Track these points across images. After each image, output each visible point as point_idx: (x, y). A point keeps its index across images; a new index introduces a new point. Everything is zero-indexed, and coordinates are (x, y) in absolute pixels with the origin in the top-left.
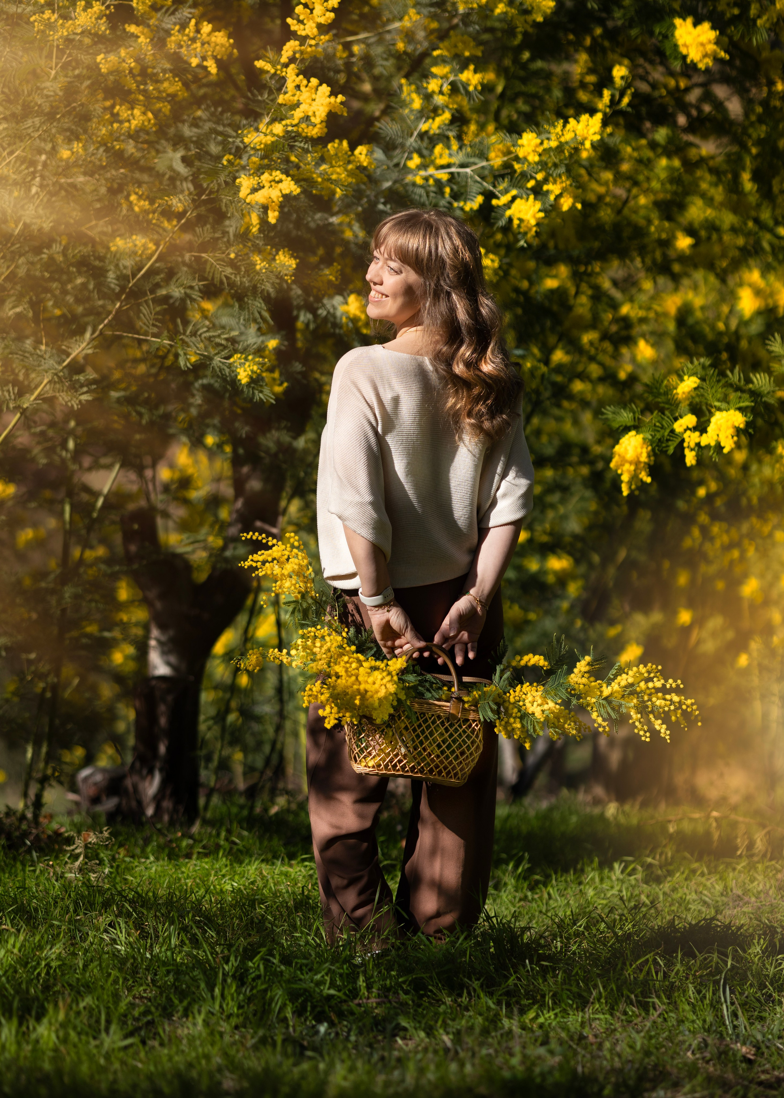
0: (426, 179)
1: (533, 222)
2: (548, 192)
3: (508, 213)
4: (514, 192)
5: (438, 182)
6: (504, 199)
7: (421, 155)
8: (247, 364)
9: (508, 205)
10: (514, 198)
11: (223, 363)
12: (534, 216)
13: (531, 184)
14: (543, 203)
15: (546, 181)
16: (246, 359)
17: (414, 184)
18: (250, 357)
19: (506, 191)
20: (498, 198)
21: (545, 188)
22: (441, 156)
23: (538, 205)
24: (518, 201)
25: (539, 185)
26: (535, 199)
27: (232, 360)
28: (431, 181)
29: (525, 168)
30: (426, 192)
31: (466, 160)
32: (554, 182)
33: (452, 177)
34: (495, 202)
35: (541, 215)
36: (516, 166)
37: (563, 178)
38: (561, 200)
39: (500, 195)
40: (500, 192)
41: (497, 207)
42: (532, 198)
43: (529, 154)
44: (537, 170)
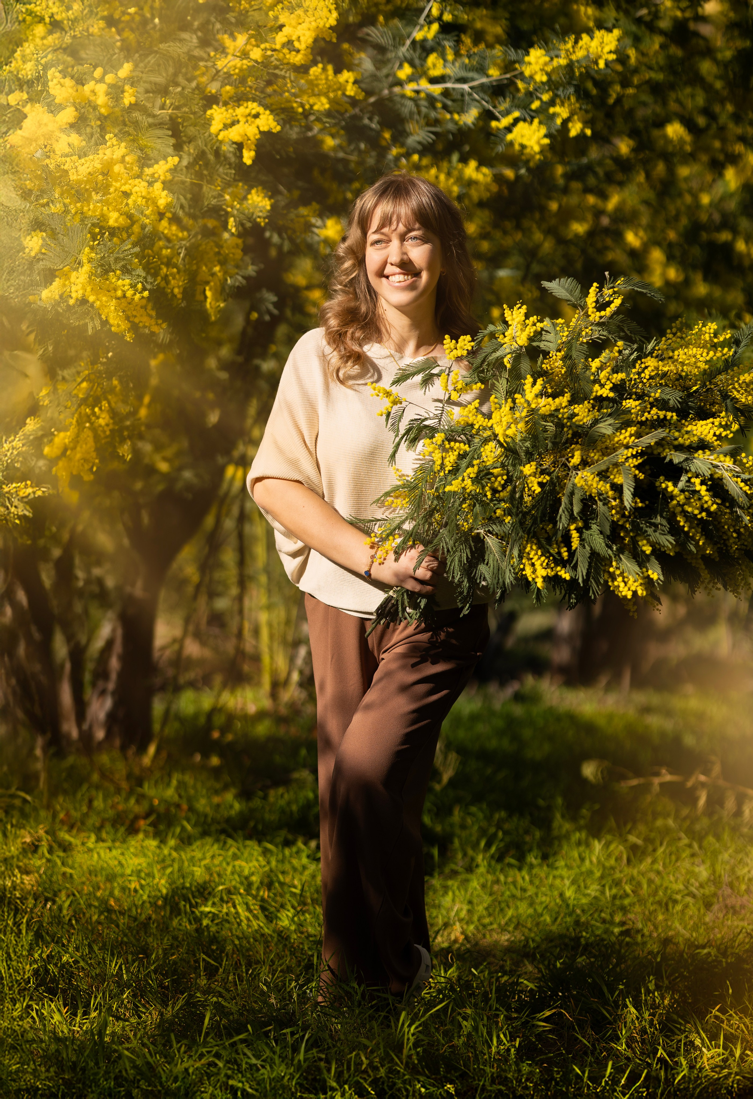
0: (417, 92)
1: (537, 149)
2: (555, 115)
3: (509, 137)
4: (516, 114)
5: (431, 98)
6: (505, 122)
7: (412, 65)
9: (509, 129)
10: (516, 121)
12: (538, 143)
13: (535, 105)
14: (548, 128)
15: (552, 103)
17: (403, 96)
19: (507, 113)
20: (497, 119)
21: (552, 110)
22: (434, 66)
23: (543, 131)
24: (521, 125)
25: (545, 106)
26: (541, 122)
28: (422, 95)
29: (531, 89)
30: (417, 106)
31: (464, 74)
32: (562, 104)
33: (446, 93)
34: (494, 124)
35: (546, 141)
36: (521, 85)
37: (573, 99)
38: (570, 125)
39: (501, 116)
40: (501, 113)
41: (498, 130)
42: (537, 122)
43: (536, 73)
44: (544, 91)
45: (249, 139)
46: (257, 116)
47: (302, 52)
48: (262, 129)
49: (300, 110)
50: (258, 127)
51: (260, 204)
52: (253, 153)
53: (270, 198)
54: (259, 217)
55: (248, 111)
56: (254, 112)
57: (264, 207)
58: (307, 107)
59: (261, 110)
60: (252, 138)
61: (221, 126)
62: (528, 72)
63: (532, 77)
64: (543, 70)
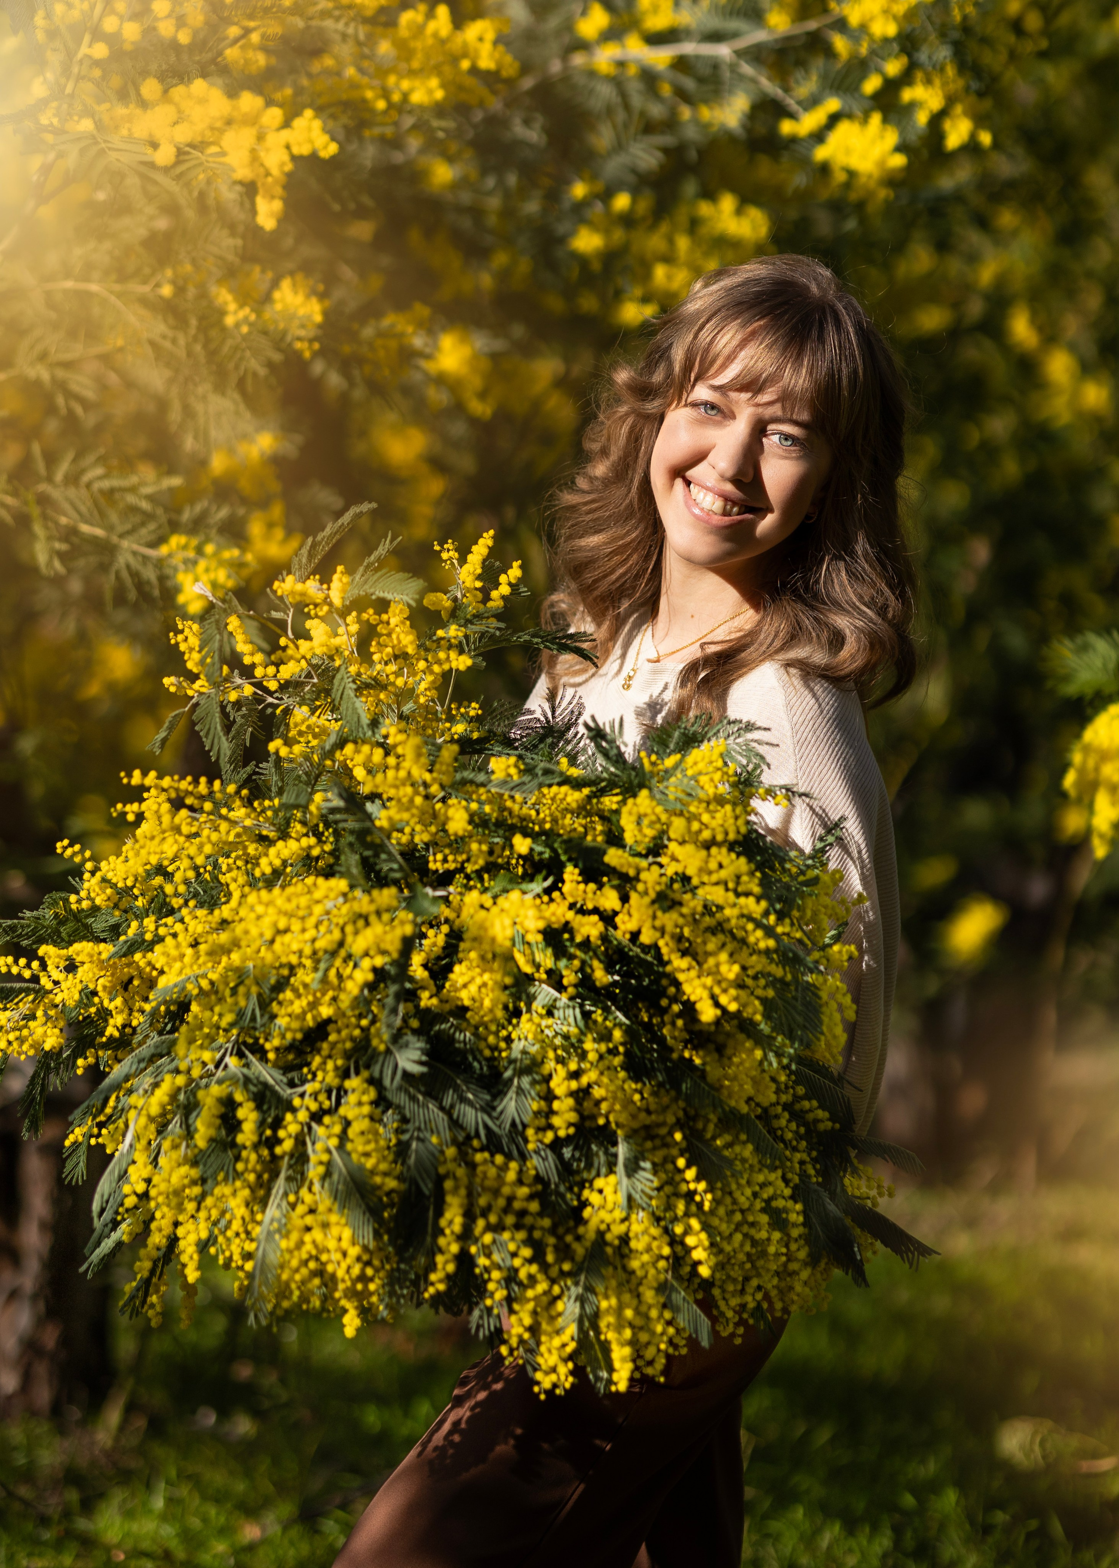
0: (621, 64)
1: (878, 176)
2: (913, 106)
3: (821, 153)
4: (833, 104)
5: (649, 77)
6: (810, 121)
7: (610, 6)
8: (202, 564)
9: (819, 136)
10: (834, 120)
11: (145, 559)
12: (883, 163)
13: (872, 84)
14: (902, 133)
15: (906, 78)
16: (199, 551)
17: (592, 74)
18: (209, 549)
19: (812, 103)
20: (792, 116)
21: (907, 95)
22: (654, 7)
23: (892, 138)
24: (844, 128)
25: (892, 87)
26: (885, 120)
27: (164, 550)
28: (632, 71)
29: (864, 50)
30: (624, 92)
31: (716, 23)
32: (928, 82)
33: (681, 64)
34: (787, 127)
35: (899, 161)
36: (840, 44)
37: (950, 71)
38: (947, 125)
39: (801, 110)
40: (799, 103)
41: (793, 140)
42: (876, 119)
43: (872, 19)
44: (889, 55)
45: (268, 174)
48: (296, 151)
50: (288, 147)
51: (302, 312)
52: (277, 205)
53: (322, 296)
54: (299, 339)
57: (309, 317)
58: (396, 97)
60: (275, 172)
62: (854, 17)
63: (864, 28)
64: (886, 12)
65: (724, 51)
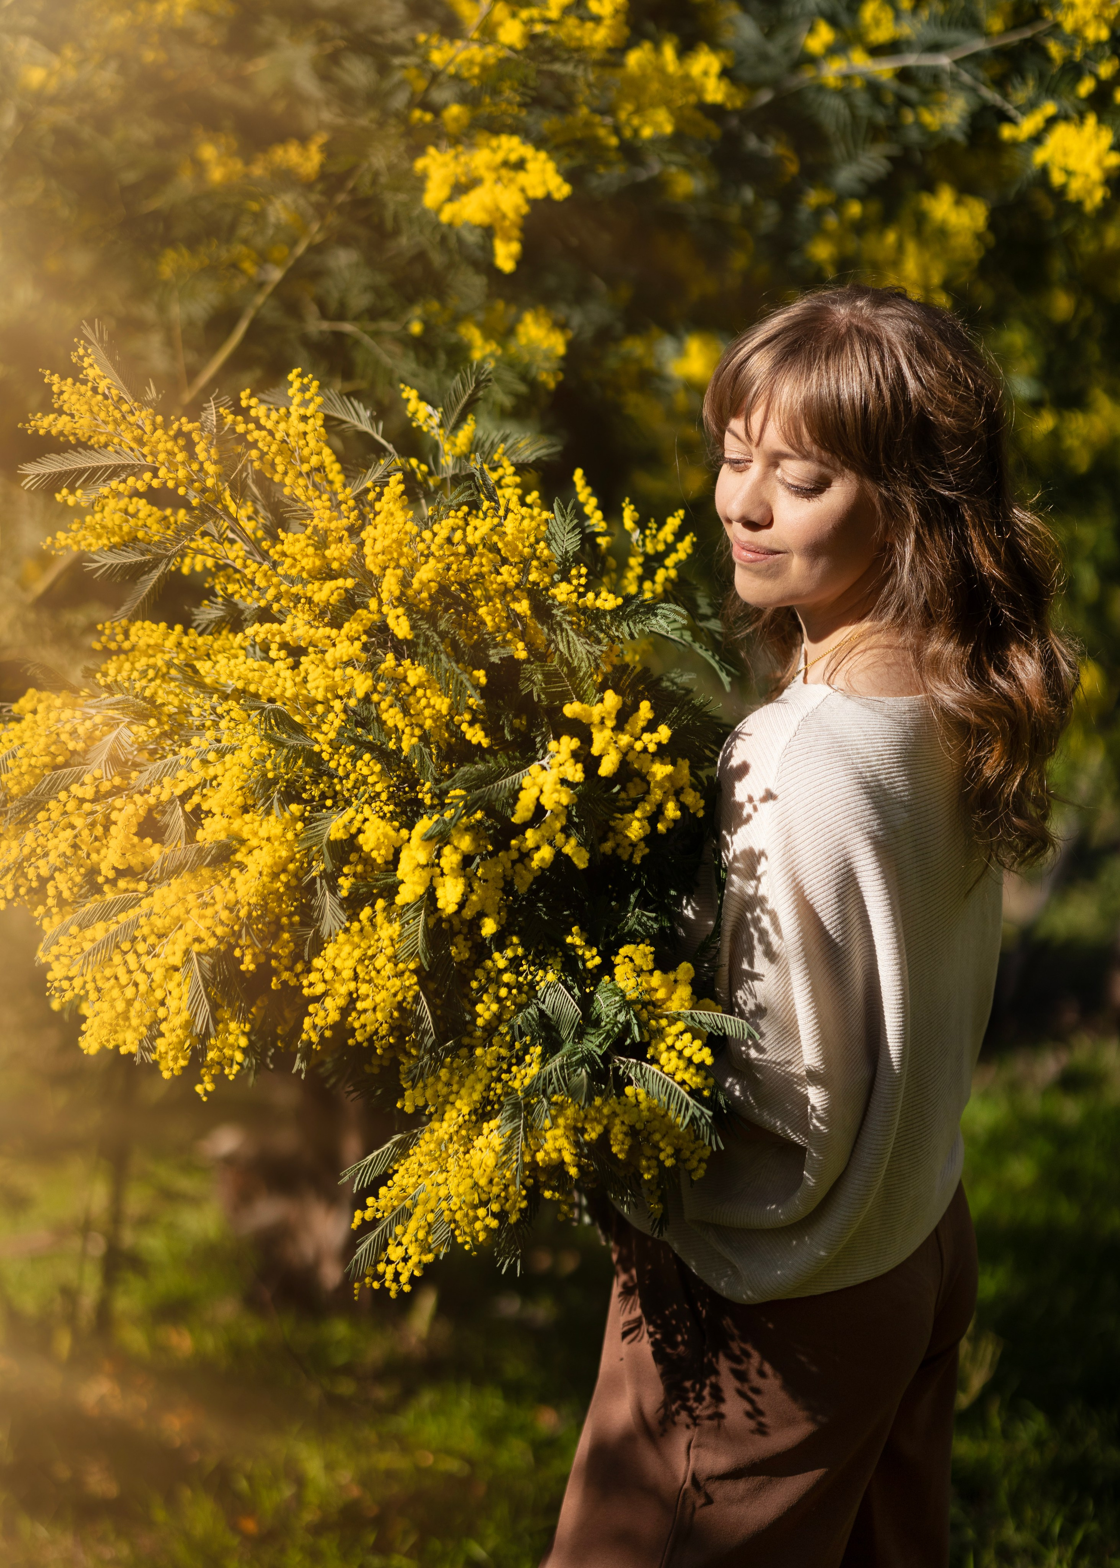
0: (847, 78)
1: (1096, 175)
3: (1040, 156)
4: (1050, 108)
5: (873, 88)
6: (1029, 125)
7: (833, 22)
9: (1037, 139)
10: (1051, 122)
12: (1099, 162)
13: (1086, 87)
17: (822, 90)
19: (1031, 107)
20: (1011, 121)
22: (876, 22)
23: (1107, 137)
24: (1061, 128)
25: (1105, 88)
26: (1100, 121)
28: (858, 84)
29: (1078, 54)
30: (851, 107)
31: (936, 34)
33: (904, 75)
34: (1007, 132)
36: (1055, 49)
39: (1019, 115)
40: (1017, 108)
41: (1015, 144)
42: (1091, 120)
43: (1086, 23)
44: (1102, 58)
45: (505, 217)
46: (520, 165)
47: (608, 22)
48: (531, 193)
49: (614, 141)
50: (523, 190)
51: (545, 345)
52: (515, 247)
53: (563, 328)
54: (544, 371)
55: (499, 157)
56: (513, 157)
57: (551, 349)
58: (628, 133)
59: (528, 151)
60: (512, 214)
61: (445, 192)
62: (1068, 23)
63: (1078, 33)
64: (1098, 17)
65: (944, 61)
